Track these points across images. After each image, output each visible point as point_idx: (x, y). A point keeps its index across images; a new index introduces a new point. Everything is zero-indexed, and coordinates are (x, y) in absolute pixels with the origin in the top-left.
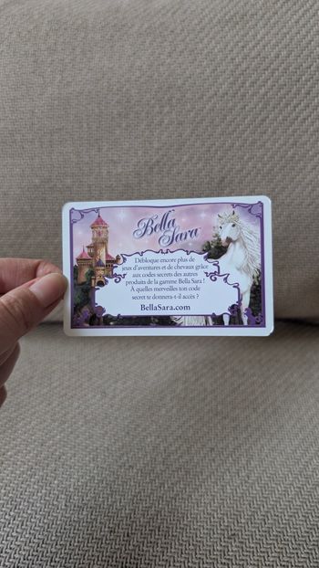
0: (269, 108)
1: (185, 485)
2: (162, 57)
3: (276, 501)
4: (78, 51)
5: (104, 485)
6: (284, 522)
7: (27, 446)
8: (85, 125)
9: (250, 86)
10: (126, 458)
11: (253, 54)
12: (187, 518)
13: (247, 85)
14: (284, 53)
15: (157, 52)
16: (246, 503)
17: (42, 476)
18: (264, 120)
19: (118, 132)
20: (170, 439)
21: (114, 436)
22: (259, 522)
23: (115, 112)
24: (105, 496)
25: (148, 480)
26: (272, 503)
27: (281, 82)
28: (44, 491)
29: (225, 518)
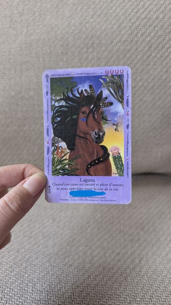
0: (152, 49)
1: (103, 276)
2: (88, 18)
3: (157, 287)
4: (37, 14)
5: (55, 277)
6: (163, 300)
7: (9, 252)
8: (41, 60)
9: (141, 36)
10: (67, 260)
11: (143, 16)
12: (105, 297)
13: (139, 35)
14: (161, 16)
15: (85, 15)
16: (140, 288)
17: (18, 272)
18: (148, 57)
19: (61, 64)
20: (94, 248)
21: (60, 245)
22: (147, 300)
23: (60, 52)
24: (56, 284)
25: (81, 274)
26: (155, 288)
27: (159, 33)
28: (19, 281)
29: (128, 297)
